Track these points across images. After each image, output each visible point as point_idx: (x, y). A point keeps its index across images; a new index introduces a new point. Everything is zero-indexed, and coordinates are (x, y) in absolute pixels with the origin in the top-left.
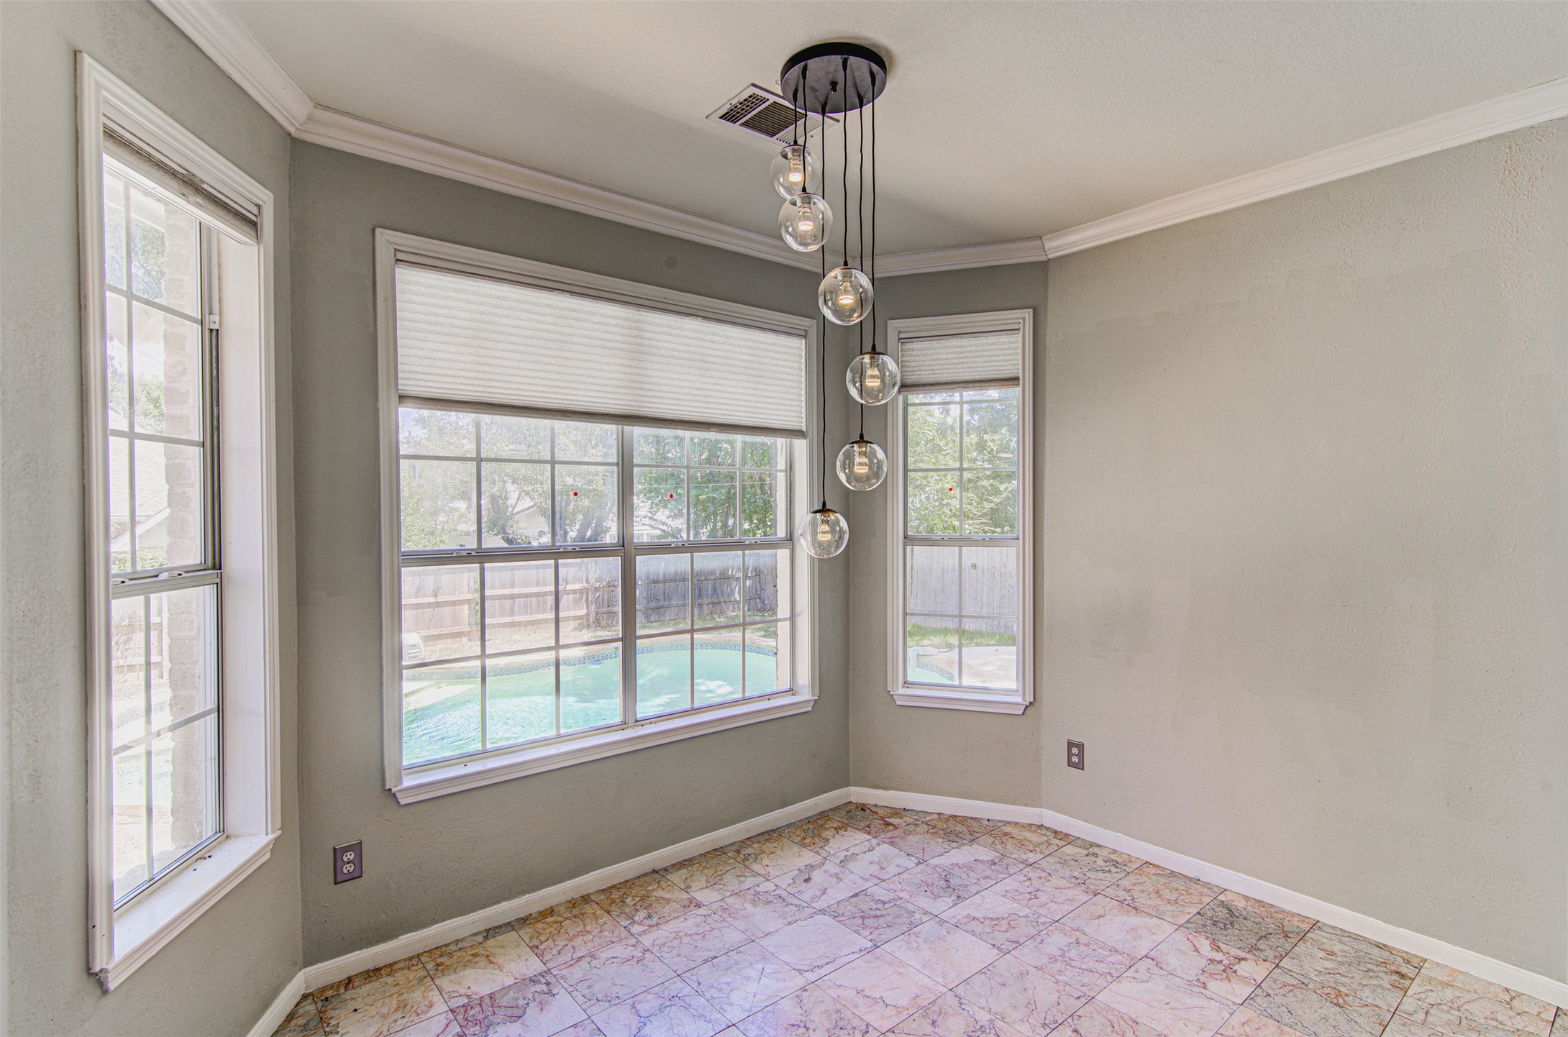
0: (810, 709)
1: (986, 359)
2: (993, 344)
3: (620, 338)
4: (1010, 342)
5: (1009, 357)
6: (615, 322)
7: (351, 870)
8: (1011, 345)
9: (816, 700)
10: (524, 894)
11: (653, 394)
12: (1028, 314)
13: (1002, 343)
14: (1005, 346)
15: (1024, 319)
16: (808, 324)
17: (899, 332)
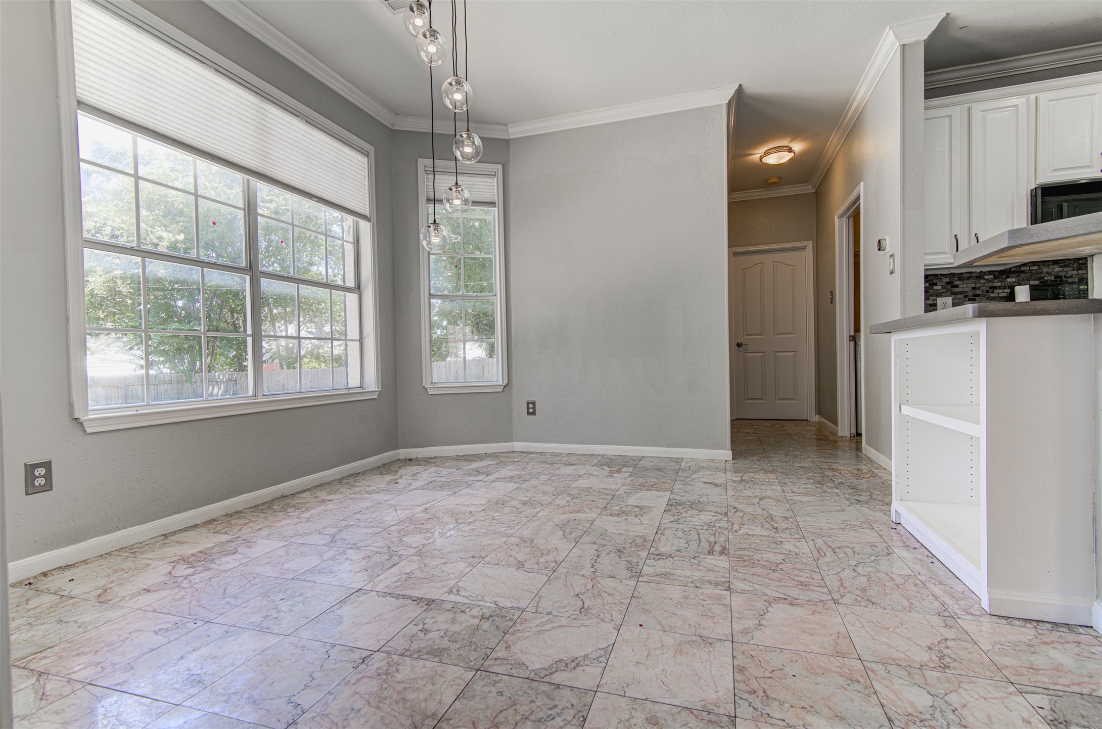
0: (376, 397)
1: (477, 190)
2: (481, 182)
3: (251, 116)
4: (490, 182)
5: (490, 191)
6: (247, 103)
7: (43, 483)
8: (491, 184)
9: (380, 391)
10: (191, 510)
11: (275, 163)
12: (500, 167)
13: (486, 182)
14: (488, 184)
15: (498, 170)
16: (369, 148)
17: (425, 167)
